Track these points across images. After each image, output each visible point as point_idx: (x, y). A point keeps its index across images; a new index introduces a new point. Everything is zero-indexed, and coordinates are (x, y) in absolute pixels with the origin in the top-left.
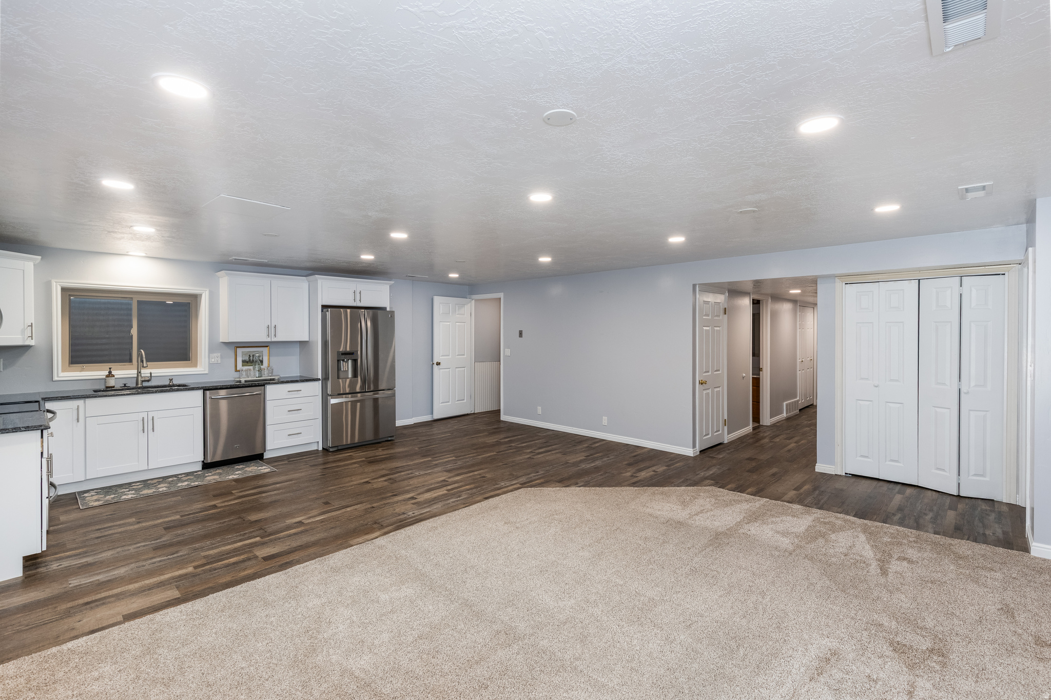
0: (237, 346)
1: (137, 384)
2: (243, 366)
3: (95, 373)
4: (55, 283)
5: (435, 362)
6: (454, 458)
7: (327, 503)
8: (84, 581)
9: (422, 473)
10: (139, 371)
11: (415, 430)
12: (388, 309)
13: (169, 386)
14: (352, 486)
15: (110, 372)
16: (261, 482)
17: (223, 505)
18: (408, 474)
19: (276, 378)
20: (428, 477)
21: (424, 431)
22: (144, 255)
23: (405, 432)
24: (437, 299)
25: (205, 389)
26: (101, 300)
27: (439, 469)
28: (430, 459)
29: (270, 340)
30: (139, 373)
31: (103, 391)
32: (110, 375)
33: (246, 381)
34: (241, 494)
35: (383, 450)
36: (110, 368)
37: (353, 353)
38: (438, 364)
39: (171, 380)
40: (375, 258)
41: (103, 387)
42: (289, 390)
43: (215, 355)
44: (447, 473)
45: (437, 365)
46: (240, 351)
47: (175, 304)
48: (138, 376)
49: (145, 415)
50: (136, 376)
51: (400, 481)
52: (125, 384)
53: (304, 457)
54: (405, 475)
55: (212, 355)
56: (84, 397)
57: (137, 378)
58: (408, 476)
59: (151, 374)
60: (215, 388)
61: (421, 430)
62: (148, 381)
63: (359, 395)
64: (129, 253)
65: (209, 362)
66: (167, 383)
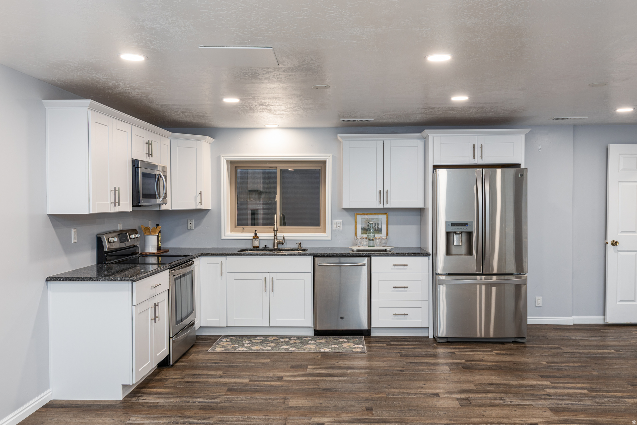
0: (356, 212)
1: (274, 246)
2: (362, 234)
3: (246, 234)
4: (222, 158)
5: (610, 241)
6: (586, 391)
7: (369, 409)
8: (139, 421)
9: (516, 402)
10: (276, 234)
11: (567, 334)
12: (522, 167)
13: (297, 250)
14: (416, 394)
15: (256, 234)
16: (341, 363)
17: (292, 379)
18: (496, 399)
19: (388, 248)
20: (519, 412)
21: (578, 338)
22: (277, 126)
23: (551, 334)
24: (614, 149)
25: (315, 256)
26: (257, 170)
27: (545, 403)
28: (548, 383)
29: (382, 207)
30: (276, 235)
31: (250, 250)
32: (256, 237)
33: (358, 250)
34: (315, 371)
35: (497, 354)
36: (256, 231)
37: (467, 224)
38: (615, 243)
39: (300, 244)
40: (470, 98)
41: (250, 247)
42: (395, 264)
43: (337, 221)
44: (552, 413)
45: (612, 244)
46: (359, 217)
47: (296, 171)
48: (275, 238)
49: (266, 275)
50: (273, 238)
51: (475, 406)
52: (266, 246)
53: (406, 343)
54: (490, 399)
55: (334, 221)
56: (226, 255)
57: (274, 240)
58: (493, 401)
59: (284, 237)
60: (322, 255)
61: (578, 336)
62: (282, 244)
63: (494, 278)
64: (267, 126)
65: (332, 228)
66: (296, 247)
